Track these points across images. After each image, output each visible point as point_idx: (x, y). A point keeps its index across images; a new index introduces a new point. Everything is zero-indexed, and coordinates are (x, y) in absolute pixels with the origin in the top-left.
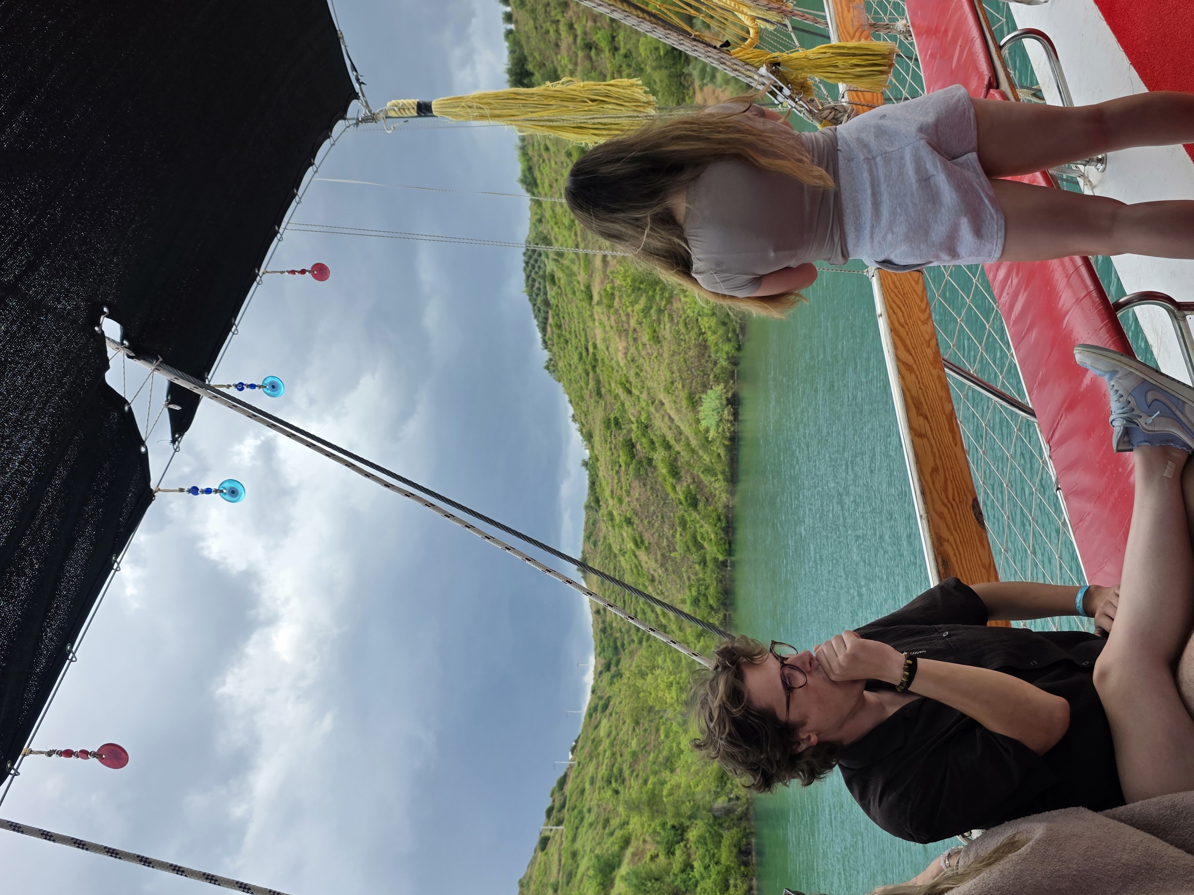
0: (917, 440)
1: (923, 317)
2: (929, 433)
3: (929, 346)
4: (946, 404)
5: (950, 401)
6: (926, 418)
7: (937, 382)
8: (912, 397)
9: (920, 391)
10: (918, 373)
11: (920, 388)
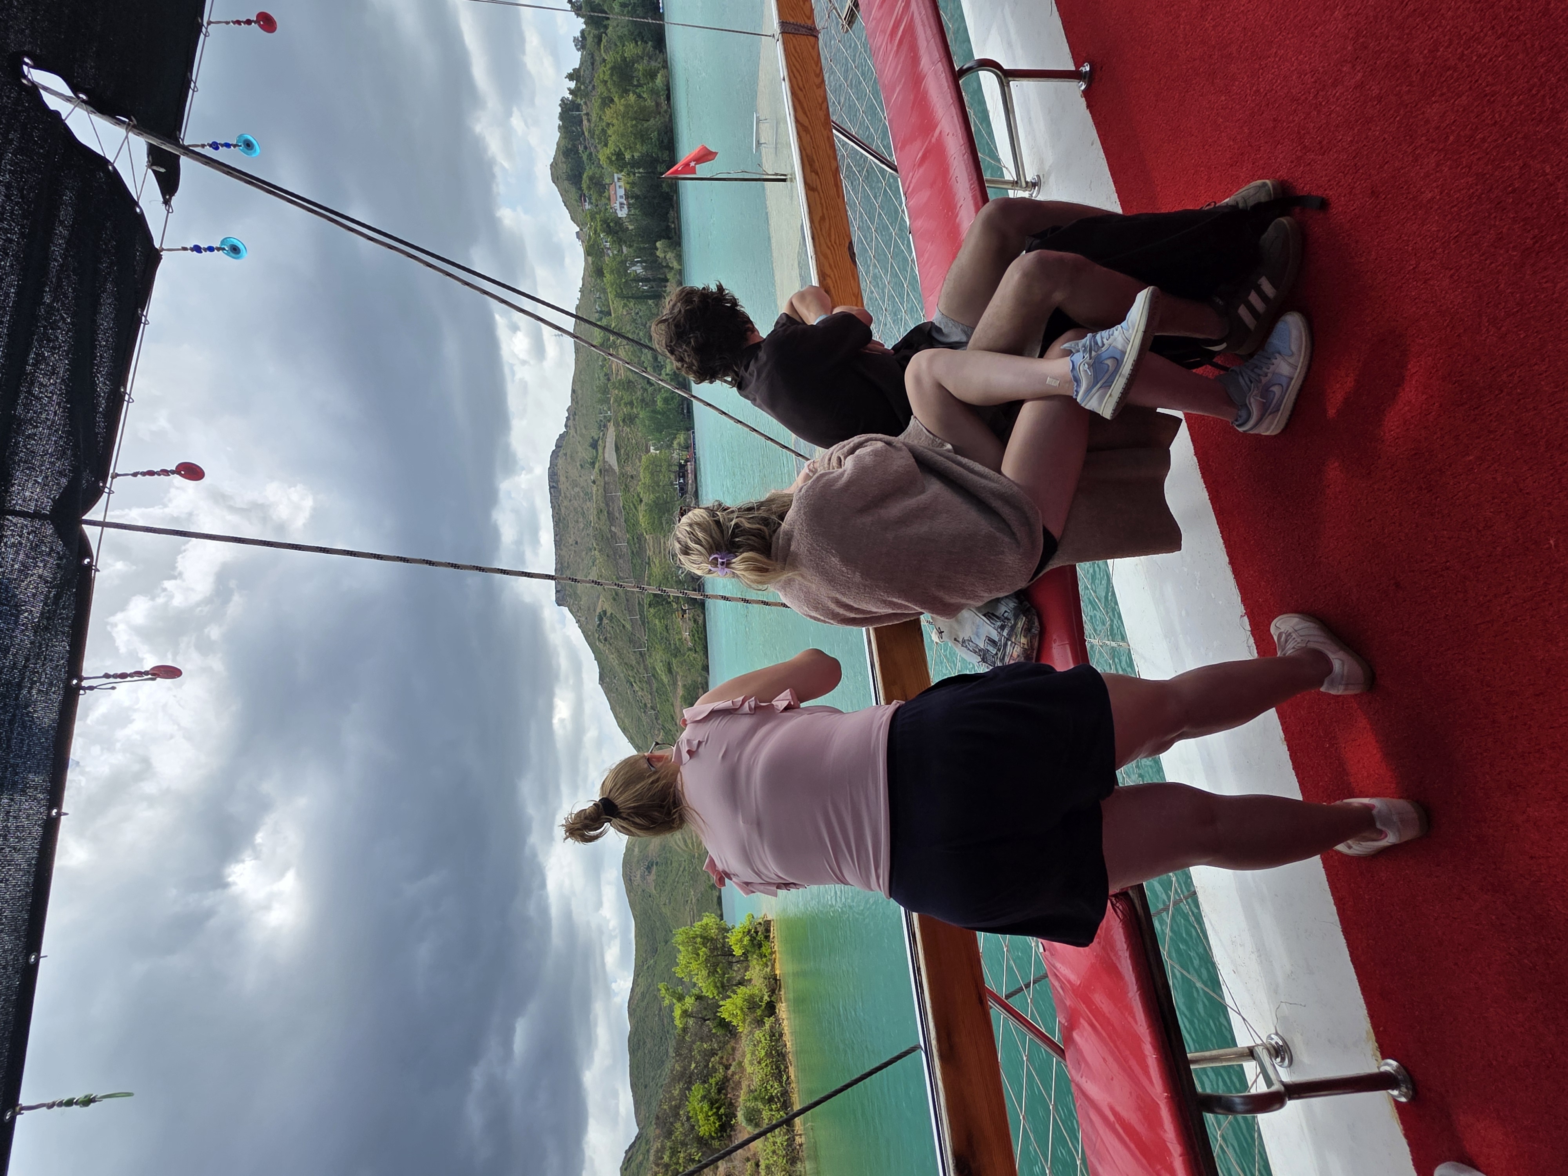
0: (809, 192)
1: (817, 81)
2: (819, 187)
3: (821, 109)
4: (833, 161)
5: (835, 158)
6: (817, 174)
7: (826, 141)
8: (807, 156)
9: (813, 150)
10: (812, 134)
11: (814, 148)
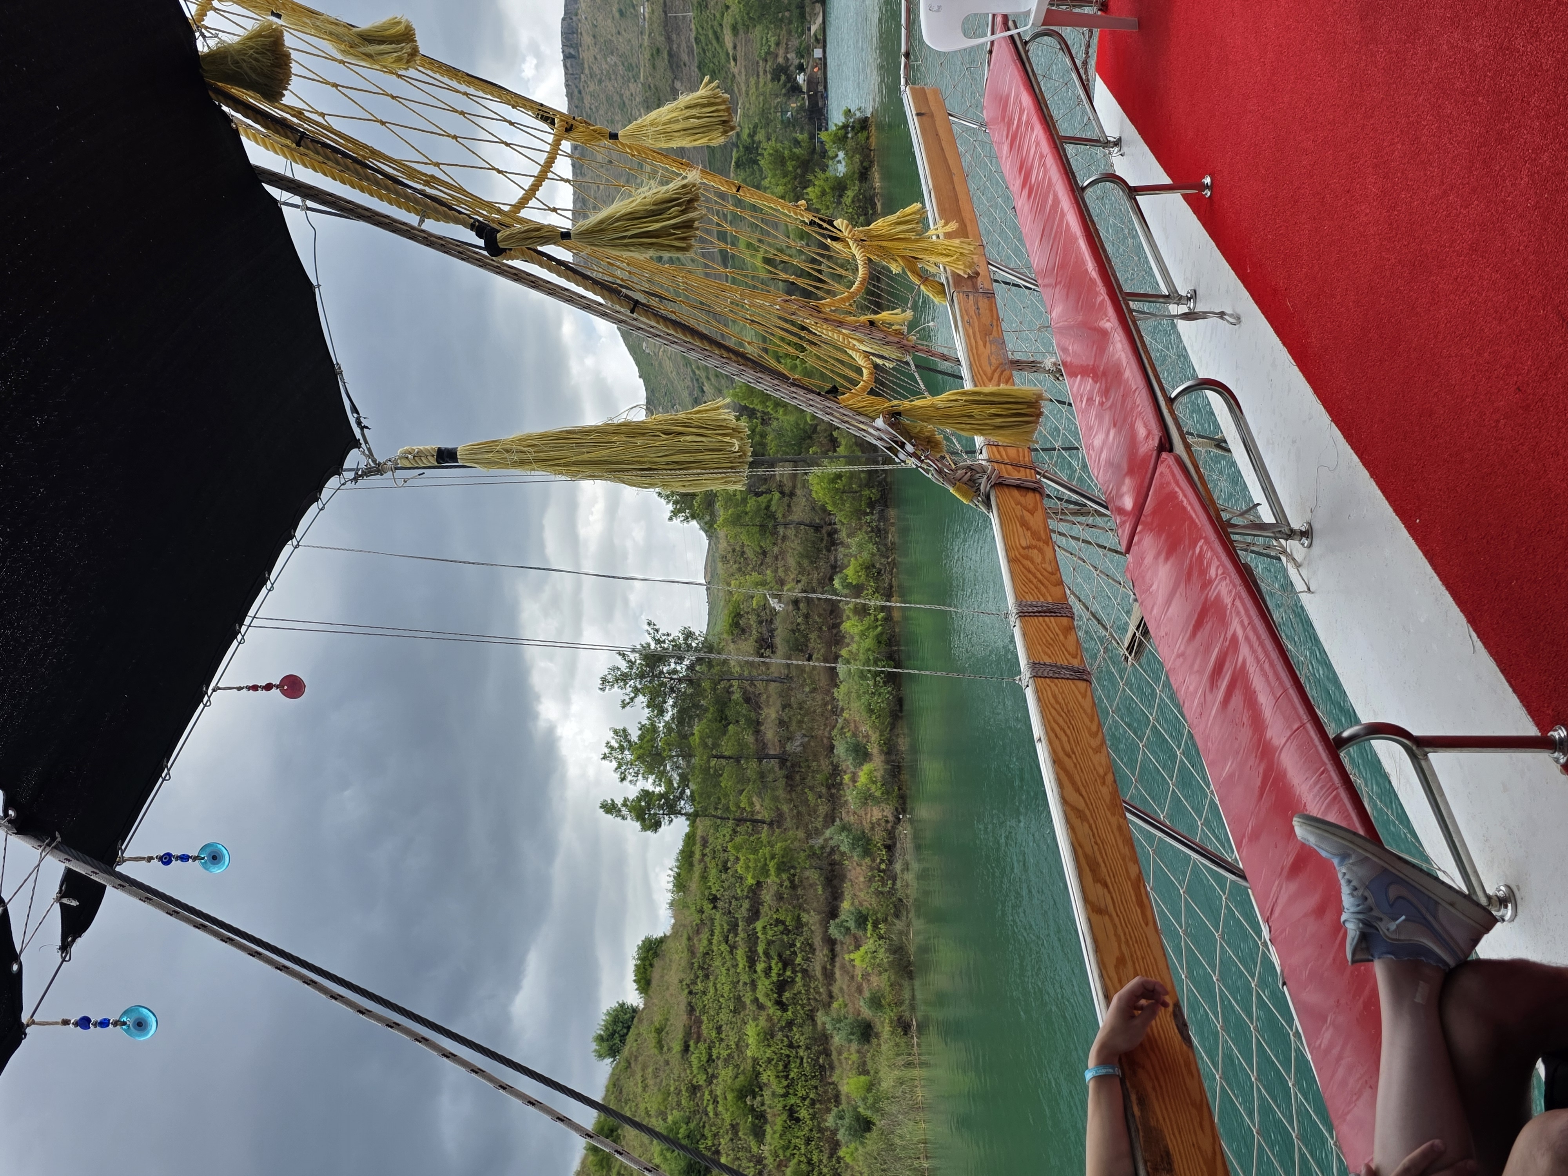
0: (1096, 918)
1: (1095, 743)
2: (1111, 908)
3: (1104, 783)
4: (1130, 862)
5: (1136, 861)
6: (1105, 885)
7: (1117, 834)
8: (1086, 856)
9: (1096, 848)
10: (1091, 821)
11: (1096, 843)
